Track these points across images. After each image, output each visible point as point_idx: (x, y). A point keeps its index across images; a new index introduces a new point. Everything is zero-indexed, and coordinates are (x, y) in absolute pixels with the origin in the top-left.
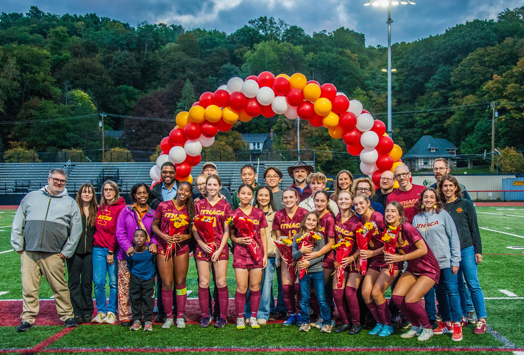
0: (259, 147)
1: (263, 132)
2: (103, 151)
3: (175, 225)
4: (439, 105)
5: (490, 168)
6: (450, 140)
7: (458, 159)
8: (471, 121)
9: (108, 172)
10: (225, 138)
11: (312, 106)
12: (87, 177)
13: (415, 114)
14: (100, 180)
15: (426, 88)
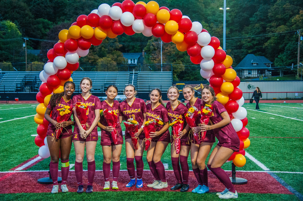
0: (134, 62)
1: (137, 52)
2: (26, 64)
3: (60, 114)
4: (259, 33)
5: (296, 76)
6: (267, 57)
7: (273, 70)
8: (282, 44)
9: (29, 78)
10: (111, 56)
11: (163, 26)
12: (13, 81)
13: (242, 39)
14: (23, 83)
15: (251, 21)
